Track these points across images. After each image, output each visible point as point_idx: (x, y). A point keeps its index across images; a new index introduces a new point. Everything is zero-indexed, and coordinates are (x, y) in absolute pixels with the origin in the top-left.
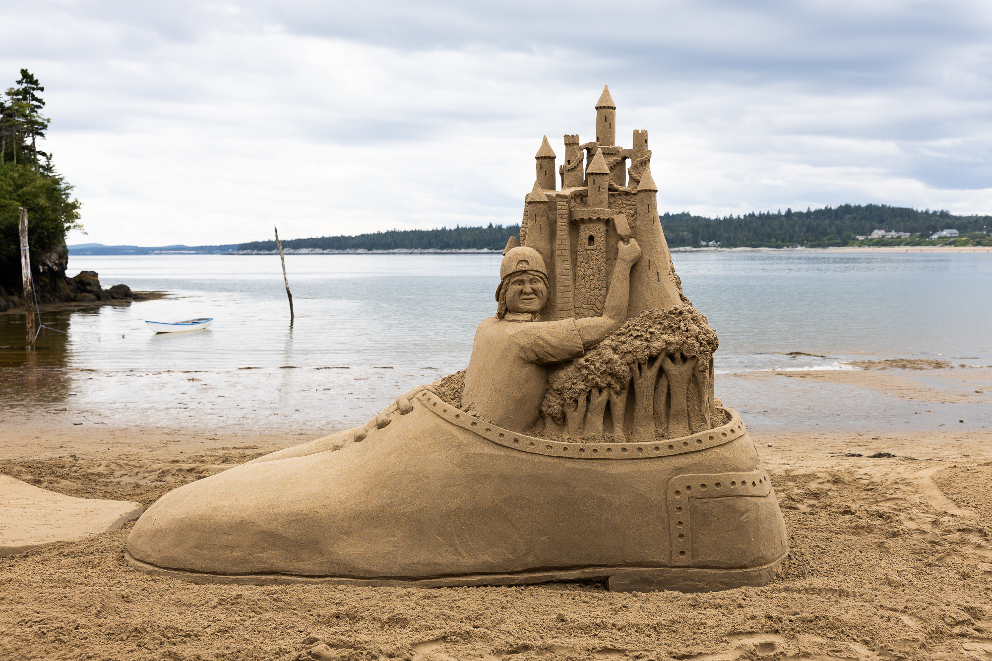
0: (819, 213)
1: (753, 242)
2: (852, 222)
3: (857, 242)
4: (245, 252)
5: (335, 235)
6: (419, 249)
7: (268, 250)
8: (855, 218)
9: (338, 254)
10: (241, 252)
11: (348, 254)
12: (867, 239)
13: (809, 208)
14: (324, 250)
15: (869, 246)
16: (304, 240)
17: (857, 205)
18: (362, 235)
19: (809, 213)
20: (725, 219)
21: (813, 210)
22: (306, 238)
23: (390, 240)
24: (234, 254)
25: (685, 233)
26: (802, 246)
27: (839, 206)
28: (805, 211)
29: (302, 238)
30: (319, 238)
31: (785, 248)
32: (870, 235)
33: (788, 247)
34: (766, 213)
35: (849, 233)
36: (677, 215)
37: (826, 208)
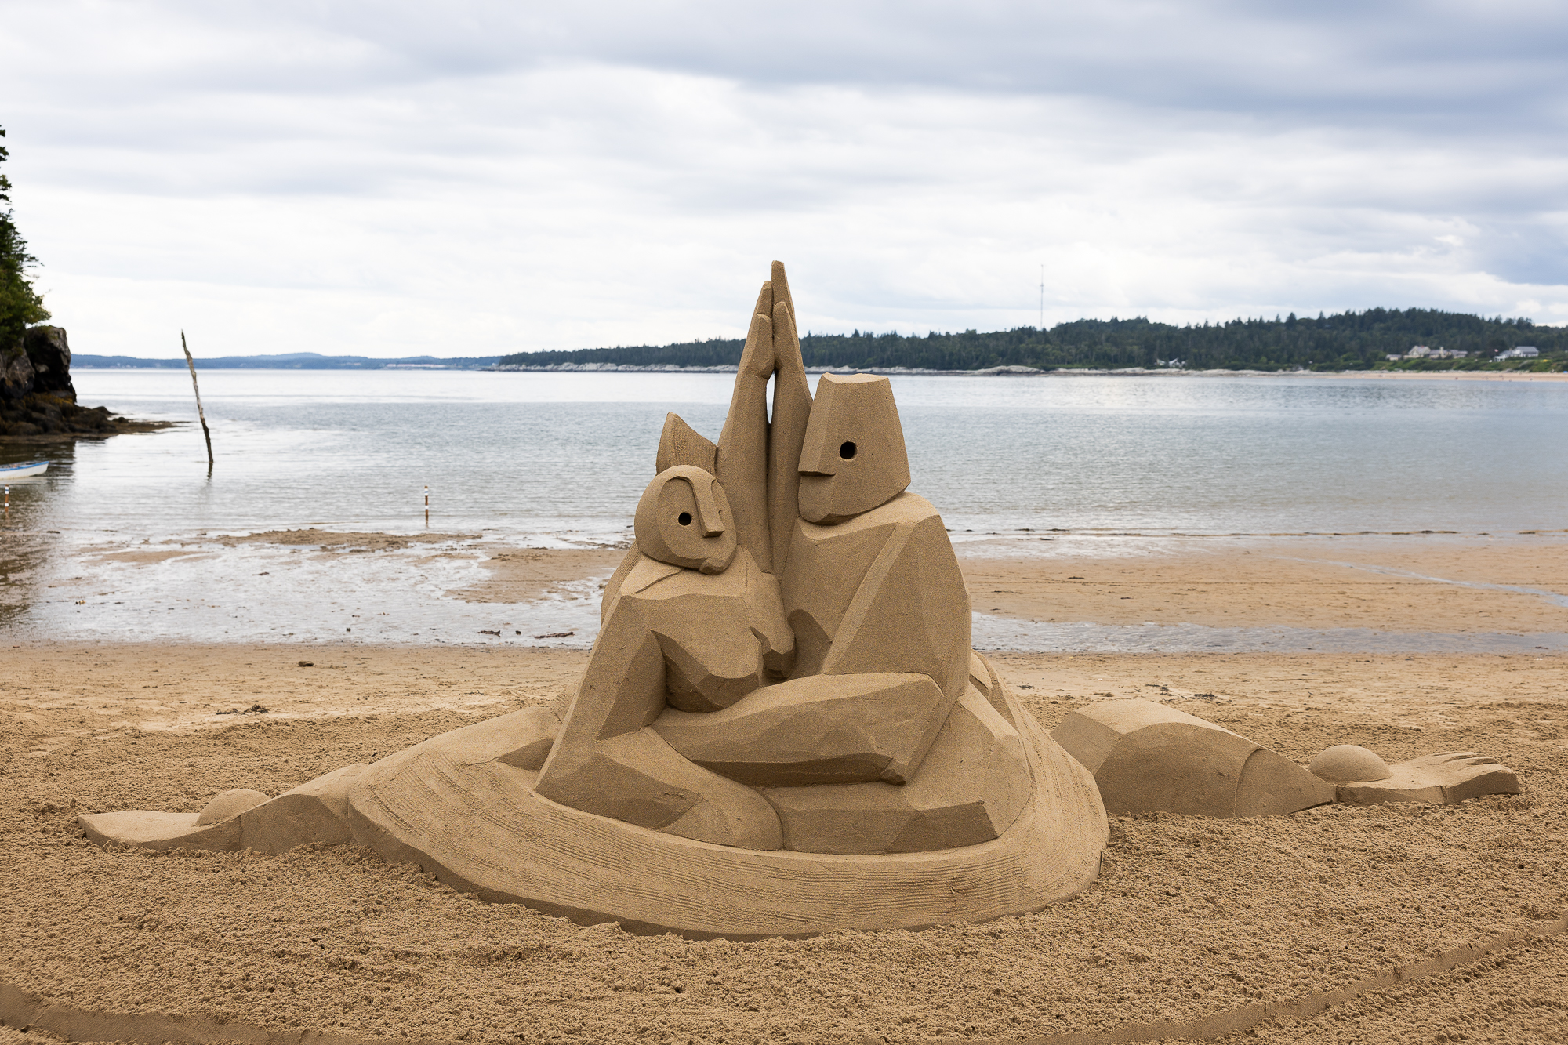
0: (1336, 320)
1: (1233, 362)
2: (1385, 334)
3: (1388, 364)
4: (508, 367)
5: (634, 344)
7: (541, 365)
8: (1389, 329)
9: (639, 371)
10: (503, 367)
11: (651, 371)
12: (1402, 359)
13: (1321, 314)
14: (618, 365)
15: (1404, 369)
16: (592, 351)
17: (1393, 309)
18: (673, 345)
19: (1321, 320)
20: (1198, 328)
21: (1327, 316)
22: (594, 348)
23: (711, 353)
24: (493, 370)
25: (1136, 348)
26: (1305, 368)
27: (1367, 310)
28: (1315, 316)
29: (589, 348)
30: (612, 348)
31: (1280, 371)
32: (1407, 354)
33: (1284, 370)
34: (1258, 320)
35: (1376, 351)
36: (1129, 321)
37: (1347, 313)
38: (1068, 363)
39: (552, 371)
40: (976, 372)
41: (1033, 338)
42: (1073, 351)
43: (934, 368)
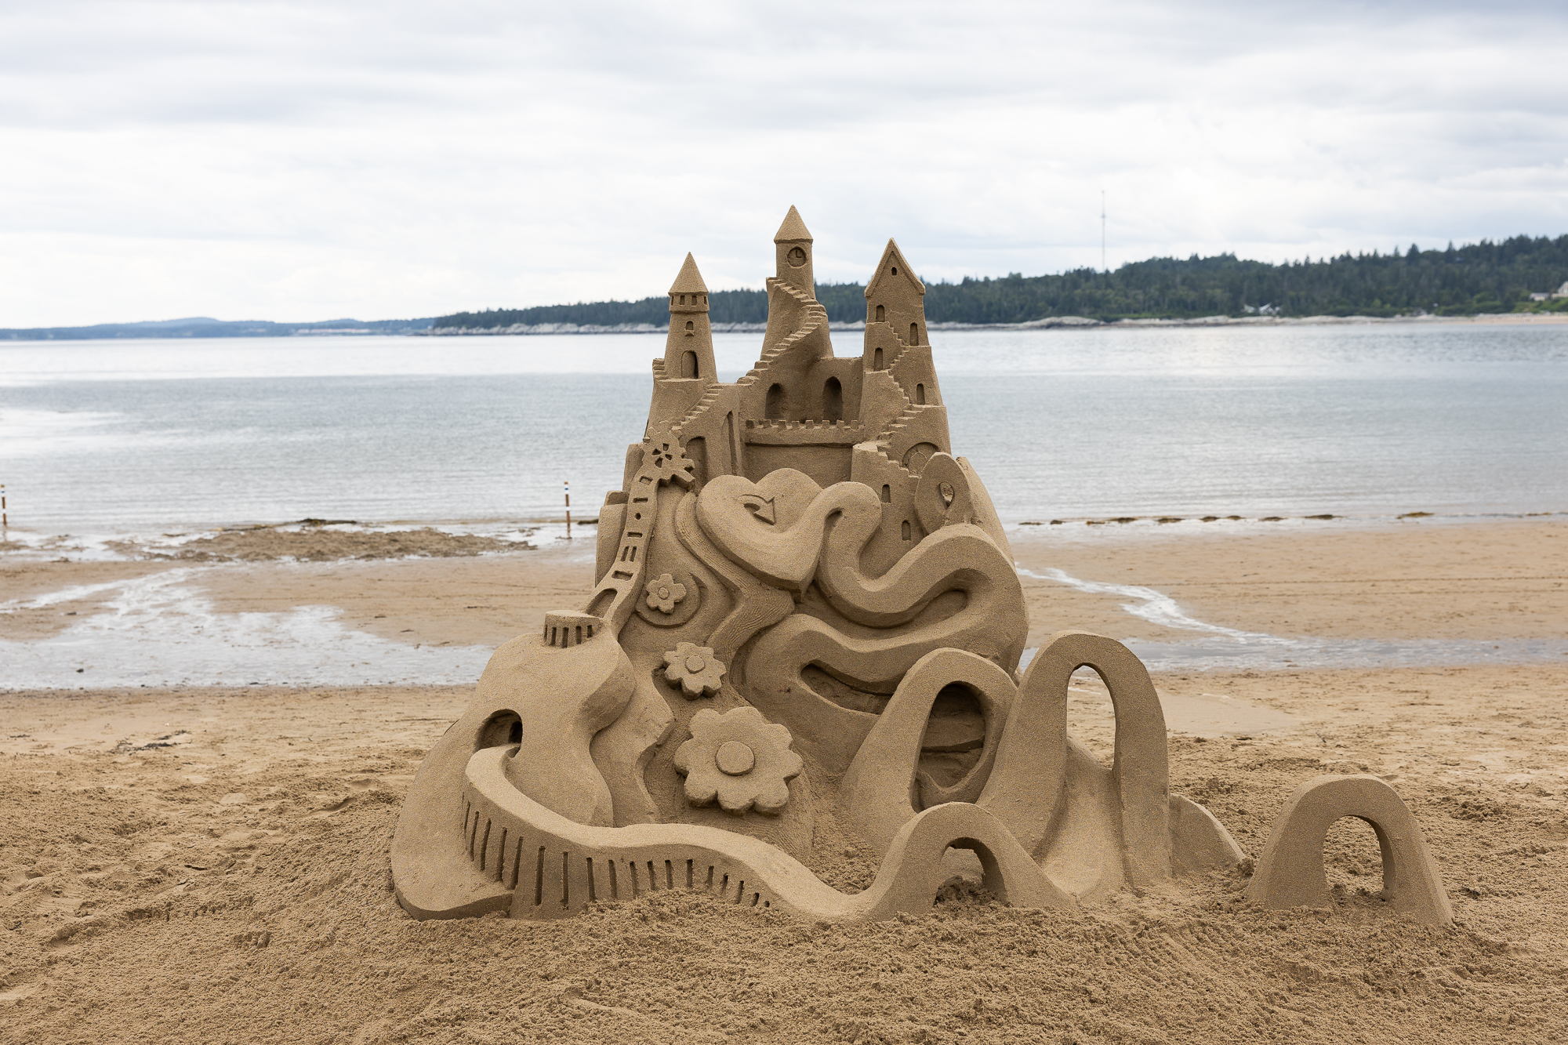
0: (1470, 252)
1: (1339, 307)
2: (1530, 267)
3: (1532, 305)
4: (445, 330)
5: (599, 300)
6: (744, 324)
7: (485, 328)
8: (1535, 261)
9: (605, 333)
10: (438, 331)
11: (620, 332)
12: (1550, 298)
13: (1451, 244)
14: (580, 325)
15: (1552, 311)
17: (1541, 236)
18: (648, 300)
19: (1450, 254)
20: (1297, 266)
21: (1457, 246)
24: (426, 335)
25: (1218, 292)
26: (1429, 312)
27: (1507, 238)
28: (1443, 248)
30: (572, 304)
31: (1398, 317)
32: (1556, 292)
33: (1403, 315)
34: (1372, 254)
35: (1518, 289)
36: (1212, 258)
37: (1483, 243)
38: (1135, 312)
39: (498, 334)
40: (1021, 325)
41: (1092, 282)
42: (1141, 297)
43: (968, 321)
